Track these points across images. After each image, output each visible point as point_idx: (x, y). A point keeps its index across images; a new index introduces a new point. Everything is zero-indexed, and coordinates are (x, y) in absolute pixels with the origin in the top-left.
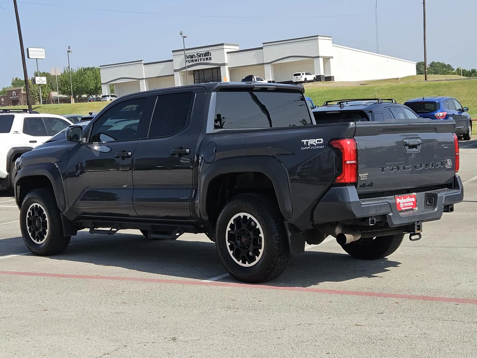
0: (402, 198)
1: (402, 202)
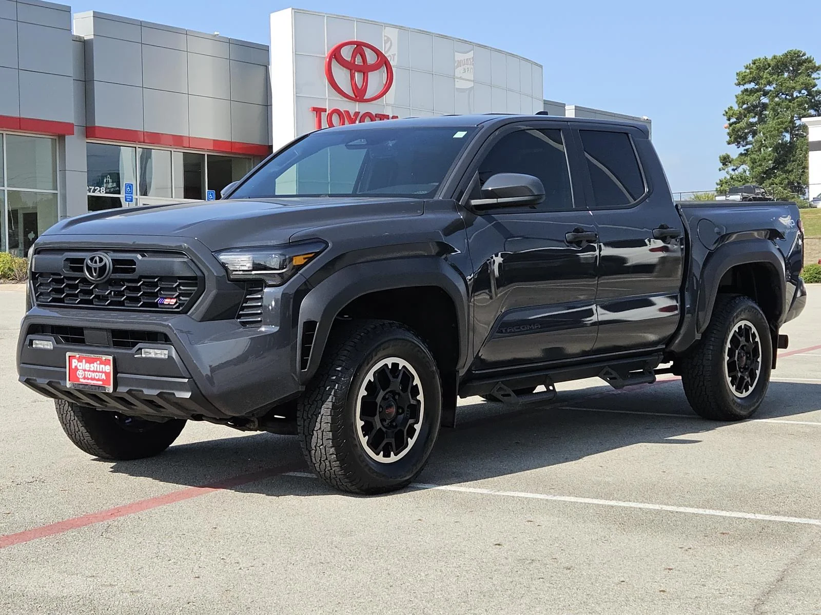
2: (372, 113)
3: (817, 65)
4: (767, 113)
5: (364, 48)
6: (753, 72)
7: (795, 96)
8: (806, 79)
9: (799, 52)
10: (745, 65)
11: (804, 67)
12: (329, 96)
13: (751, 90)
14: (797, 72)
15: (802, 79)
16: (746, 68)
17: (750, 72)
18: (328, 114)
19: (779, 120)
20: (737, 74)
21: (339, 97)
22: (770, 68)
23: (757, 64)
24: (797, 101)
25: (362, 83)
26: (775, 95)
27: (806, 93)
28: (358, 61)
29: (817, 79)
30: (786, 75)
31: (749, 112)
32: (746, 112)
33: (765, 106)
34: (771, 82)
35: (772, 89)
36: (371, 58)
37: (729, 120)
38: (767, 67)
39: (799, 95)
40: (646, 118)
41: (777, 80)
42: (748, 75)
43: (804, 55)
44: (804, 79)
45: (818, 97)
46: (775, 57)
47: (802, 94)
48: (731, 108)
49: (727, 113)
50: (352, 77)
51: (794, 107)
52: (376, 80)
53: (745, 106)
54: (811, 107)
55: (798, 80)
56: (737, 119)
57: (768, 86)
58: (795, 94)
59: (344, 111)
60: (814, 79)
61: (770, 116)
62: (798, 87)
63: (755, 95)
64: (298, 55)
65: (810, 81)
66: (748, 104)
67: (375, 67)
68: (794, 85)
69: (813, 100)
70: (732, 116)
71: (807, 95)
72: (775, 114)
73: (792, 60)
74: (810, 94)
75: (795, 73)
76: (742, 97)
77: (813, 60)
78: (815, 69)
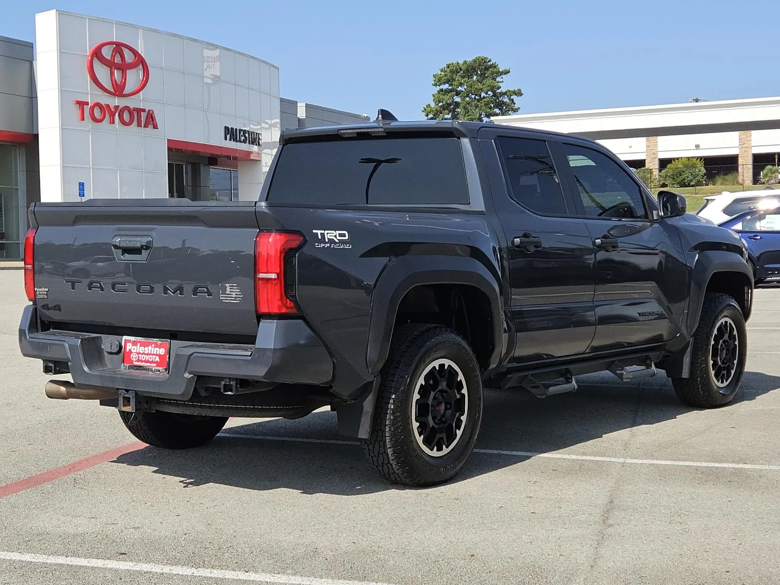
0: (139, 344)
1: (135, 351)
2: (130, 106)
3: (501, 70)
4: (459, 110)
5: (123, 48)
6: (447, 75)
7: (482, 96)
8: (492, 82)
9: (485, 58)
10: (441, 68)
11: (490, 72)
12: (91, 91)
13: (446, 90)
14: (484, 76)
15: (488, 82)
16: (442, 71)
17: (445, 74)
18: (91, 107)
19: (469, 117)
20: (434, 75)
21: (99, 92)
22: (461, 72)
23: (451, 68)
24: (484, 101)
25: (121, 80)
26: (466, 95)
27: (492, 94)
28: (118, 59)
29: (500, 82)
30: (475, 77)
31: (444, 109)
32: (442, 110)
33: (457, 105)
34: (463, 84)
35: (463, 90)
36: (129, 57)
37: (427, 116)
38: (459, 70)
39: (485, 96)
40: (366, 115)
41: (467, 82)
42: (443, 77)
43: (490, 61)
44: (490, 82)
45: (502, 98)
46: (465, 62)
47: (488, 95)
48: (429, 106)
49: (425, 110)
50: (112, 74)
51: (481, 106)
52: (133, 78)
53: (441, 104)
54: (496, 106)
55: (485, 83)
56: (434, 115)
57: (460, 87)
58: (483, 95)
59: (105, 104)
60: (498, 82)
61: (462, 113)
62: (485, 89)
63: (449, 94)
64: (63, 52)
65: (495, 84)
66: (443, 103)
67: (132, 66)
68: (481, 87)
69: (497, 101)
70: (430, 113)
71: (492, 96)
72: (466, 112)
73: (480, 65)
74: (495, 95)
75: (483, 76)
76: (438, 96)
77: (498, 65)
78: (500, 73)
